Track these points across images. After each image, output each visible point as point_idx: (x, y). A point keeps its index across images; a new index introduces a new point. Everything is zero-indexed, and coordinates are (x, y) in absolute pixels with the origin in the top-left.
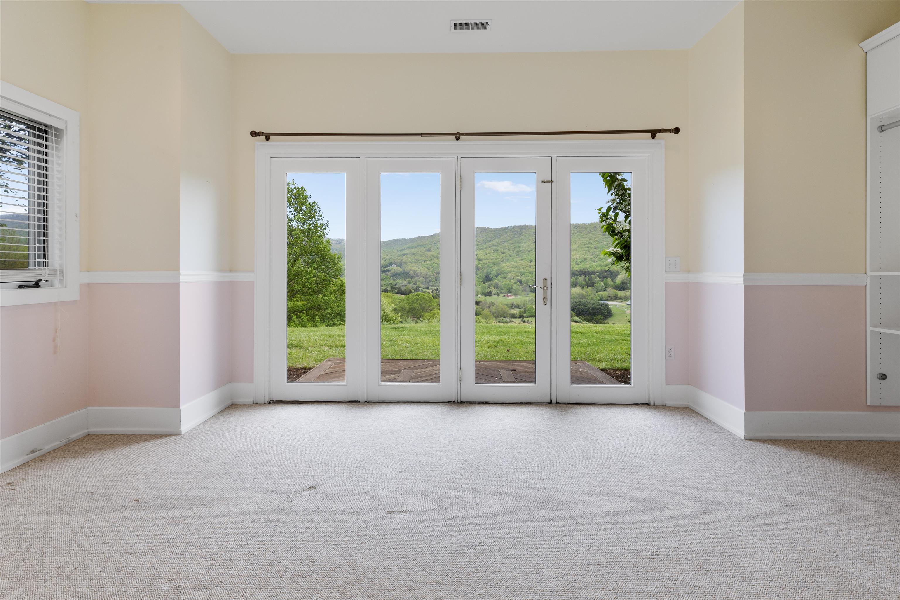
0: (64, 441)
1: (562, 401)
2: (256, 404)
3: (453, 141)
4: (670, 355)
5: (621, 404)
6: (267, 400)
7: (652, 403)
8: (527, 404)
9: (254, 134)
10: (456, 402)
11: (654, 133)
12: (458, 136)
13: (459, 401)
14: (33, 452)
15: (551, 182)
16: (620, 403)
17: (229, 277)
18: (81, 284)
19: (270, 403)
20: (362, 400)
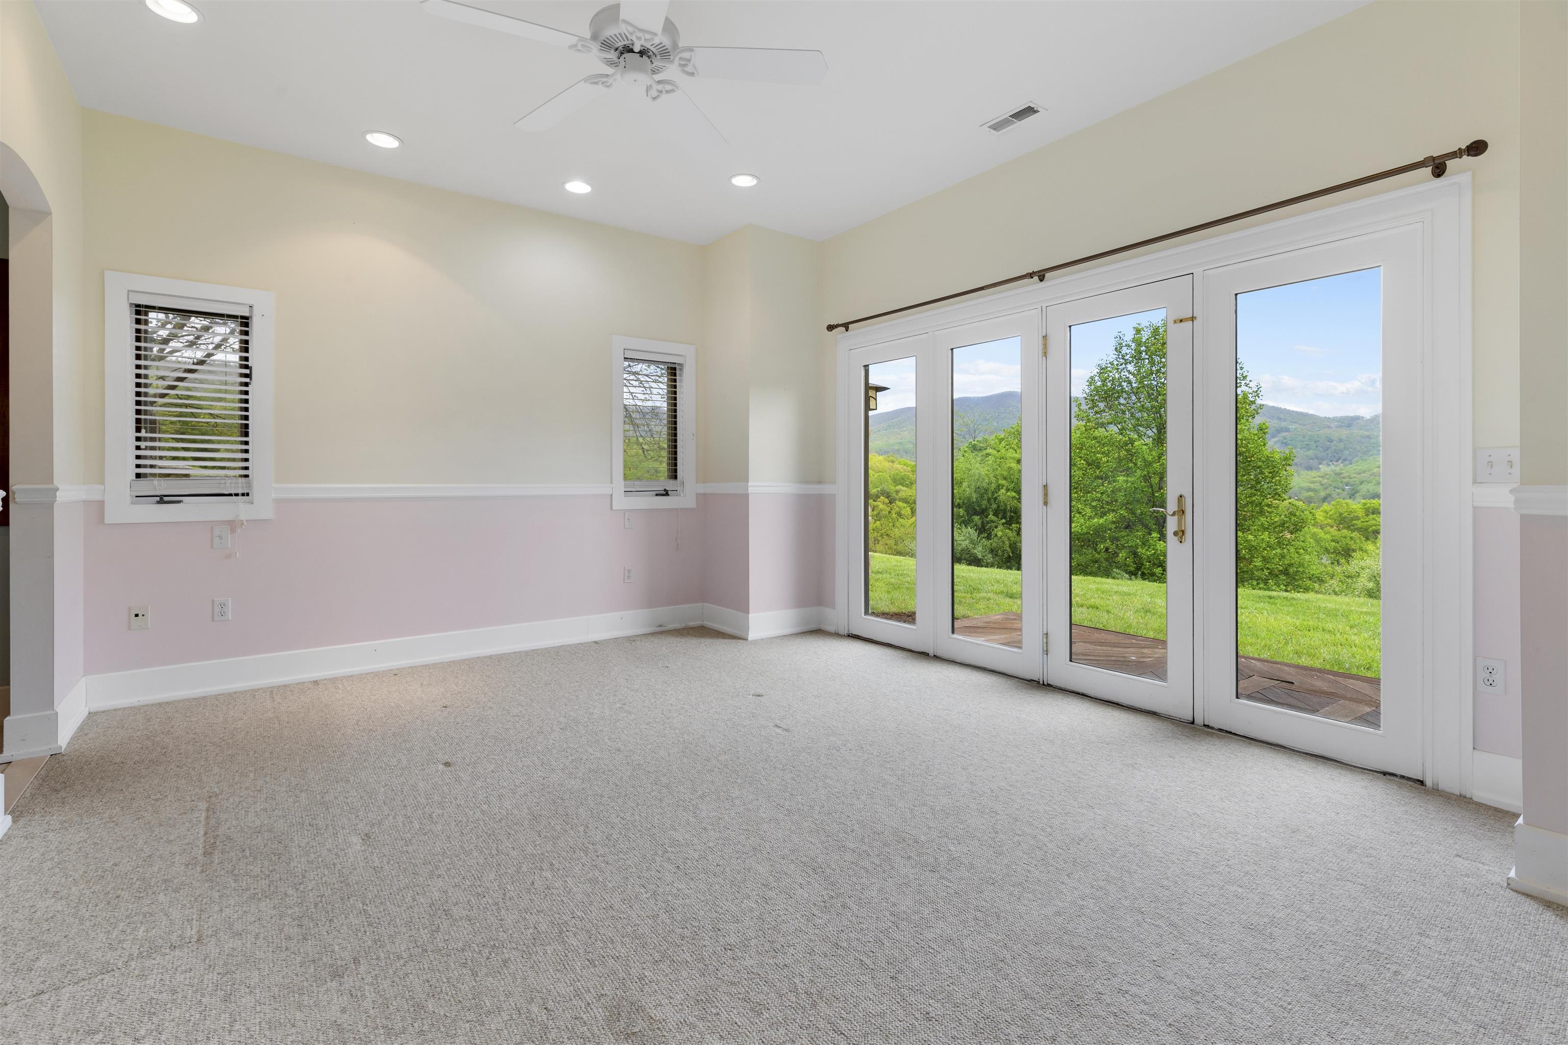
0: (683, 625)
1: (1217, 726)
2: (837, 635)
3: (1037, 283)
4: (1491, 682)
5: (1349, 763)
6: (846, 632)
7: (1429, 783)
8: (1148, 713)
9: (831, 328)
10: (1041, 682)
11: (1439, 168)
12: (1041, 275)
13: (1045, 683)
14: (660, 626)
15: (1193, 319)
16: (1346, 759)
17: (814, 489)
18: (697, 494)
19: (849, 636)
20: (931, 654)
